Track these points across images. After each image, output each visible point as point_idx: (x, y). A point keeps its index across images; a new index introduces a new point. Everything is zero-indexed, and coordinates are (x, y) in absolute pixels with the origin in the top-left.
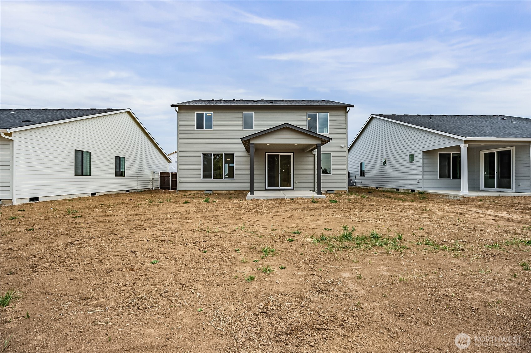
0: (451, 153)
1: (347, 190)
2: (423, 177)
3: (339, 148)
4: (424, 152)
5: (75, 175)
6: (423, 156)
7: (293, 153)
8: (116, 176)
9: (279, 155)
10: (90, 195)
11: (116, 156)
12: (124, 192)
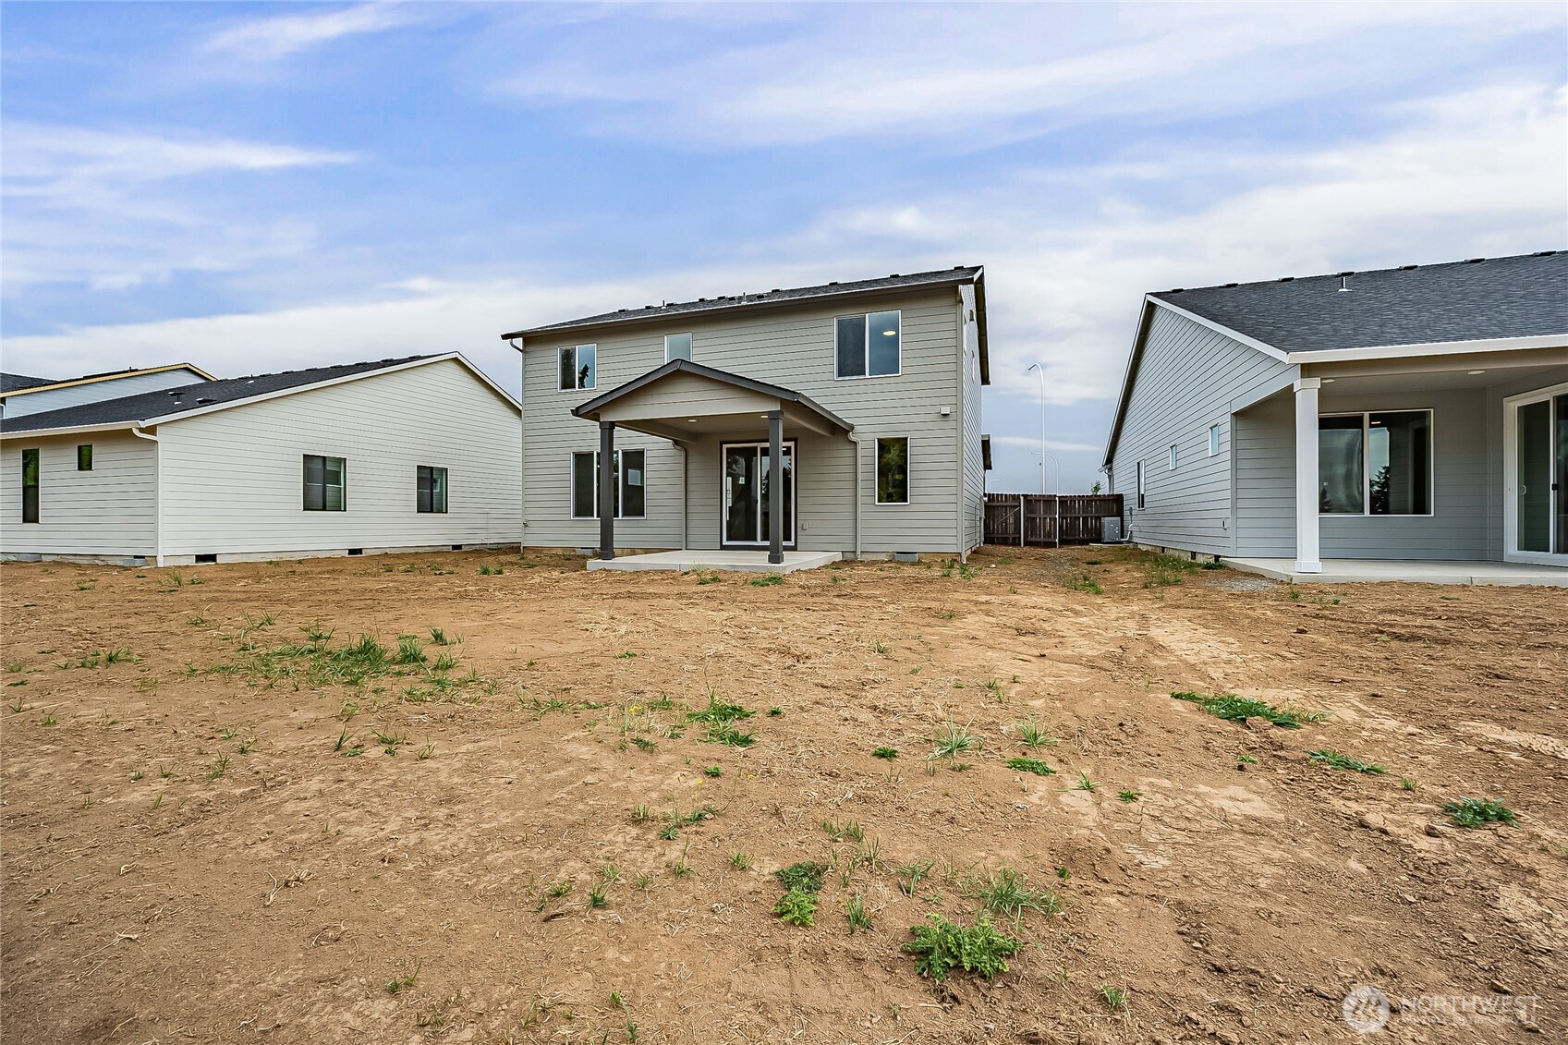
0: (1367, 415)
1: (960, 554)
2: (1235, 508)
3: (933, 417)
4: (1236, 414)
5: (305, 509)
6: (1234, 431)
7: (795, 440)
8: (418, 512)
9: (756, 448)
10: (346, 554)
11: (418, 467)
12: (445, 549)
